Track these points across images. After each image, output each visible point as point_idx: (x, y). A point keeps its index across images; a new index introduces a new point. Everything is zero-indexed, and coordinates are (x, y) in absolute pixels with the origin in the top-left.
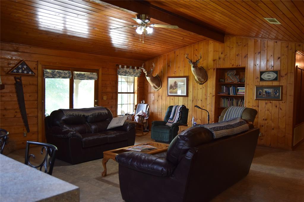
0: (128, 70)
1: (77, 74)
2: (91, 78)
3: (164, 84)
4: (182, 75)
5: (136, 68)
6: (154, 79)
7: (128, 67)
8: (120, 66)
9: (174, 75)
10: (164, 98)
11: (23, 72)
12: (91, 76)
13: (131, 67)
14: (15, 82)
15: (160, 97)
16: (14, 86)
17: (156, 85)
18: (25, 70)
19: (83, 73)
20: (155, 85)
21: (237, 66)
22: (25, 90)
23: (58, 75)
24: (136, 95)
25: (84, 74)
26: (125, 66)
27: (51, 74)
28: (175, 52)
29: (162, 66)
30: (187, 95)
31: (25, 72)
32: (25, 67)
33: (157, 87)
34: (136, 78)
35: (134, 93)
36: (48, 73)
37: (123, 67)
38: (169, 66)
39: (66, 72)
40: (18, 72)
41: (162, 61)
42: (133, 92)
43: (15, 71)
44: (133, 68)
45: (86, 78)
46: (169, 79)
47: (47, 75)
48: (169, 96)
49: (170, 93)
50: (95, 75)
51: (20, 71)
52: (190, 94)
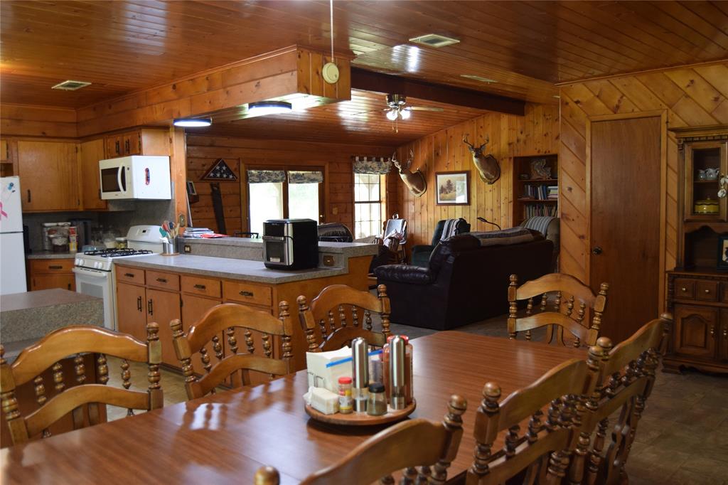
0: (369, 164)
1: (293, 174)
2: (313, 181)
3: (431, 185)
4: (460, 169)
5: (382, 159)
6: (412, 178)
7: (369, 160)
8: (357, 158)
9: (446, 170)
10: (431, 208)
11: (221, 176)
12: (313, 177)
13: (374, 158)
14: (211, 191)
15: (424, 208)
16: (210, 197)
17: (417, 187)
18: (224, 172)
19: (301, 172)
20: (415, 187)
21: (546, 152)
22: (224, 201)
23: (267, 178)
24: (384, 205)
25: (303, 174)
26: (365, 158)
27: (257, 176)
28: (446, 131)
29: (425, 155)
30: (469, 203)
31: (225, 176)
32: (224, 168)
33: (419, 191)
34: (383, 177)
35: (380, 202)
36: (253, 175)
37: (361, 160)
38: (438, 154)
39: (278, 172)
40: (215, 176)
41: (426, 147)
42: (378, 200)
43: (212, 175)
44: (378, 160)
45: (306, 180)
46: (439, 177)
47: (252, 178)
48: (438, 204)
49: (441, 200)
50: (319, 175)
51: (218, 175)
52: (474, 200)
